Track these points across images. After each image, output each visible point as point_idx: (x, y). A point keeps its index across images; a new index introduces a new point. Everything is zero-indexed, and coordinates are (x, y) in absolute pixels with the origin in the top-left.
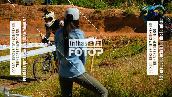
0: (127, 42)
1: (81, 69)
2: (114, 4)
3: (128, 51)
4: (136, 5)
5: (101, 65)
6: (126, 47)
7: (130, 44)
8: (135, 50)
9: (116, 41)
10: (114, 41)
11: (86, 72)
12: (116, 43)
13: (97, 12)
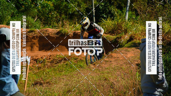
0: (61, 61)
1: (14, 88)
2: (48, 24)
3: (62, 70)
4: (69, 24)
5: (35, 84)
6: (60, 66)
7: (64, 62)
8: (69, 68)
9: (50, 60)
10: (48, 60)
11: (19, 91)
12: (51, 62)
13: (32, 31)
